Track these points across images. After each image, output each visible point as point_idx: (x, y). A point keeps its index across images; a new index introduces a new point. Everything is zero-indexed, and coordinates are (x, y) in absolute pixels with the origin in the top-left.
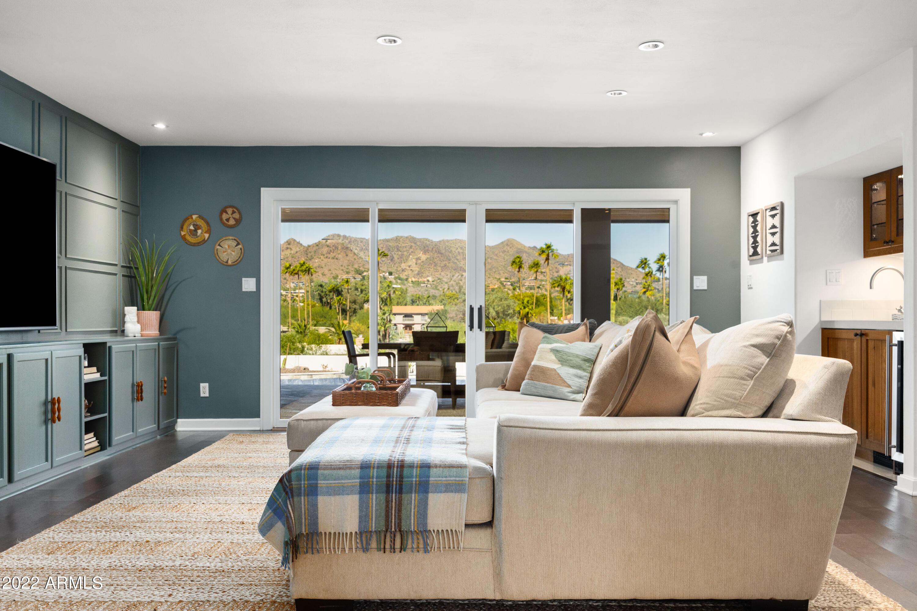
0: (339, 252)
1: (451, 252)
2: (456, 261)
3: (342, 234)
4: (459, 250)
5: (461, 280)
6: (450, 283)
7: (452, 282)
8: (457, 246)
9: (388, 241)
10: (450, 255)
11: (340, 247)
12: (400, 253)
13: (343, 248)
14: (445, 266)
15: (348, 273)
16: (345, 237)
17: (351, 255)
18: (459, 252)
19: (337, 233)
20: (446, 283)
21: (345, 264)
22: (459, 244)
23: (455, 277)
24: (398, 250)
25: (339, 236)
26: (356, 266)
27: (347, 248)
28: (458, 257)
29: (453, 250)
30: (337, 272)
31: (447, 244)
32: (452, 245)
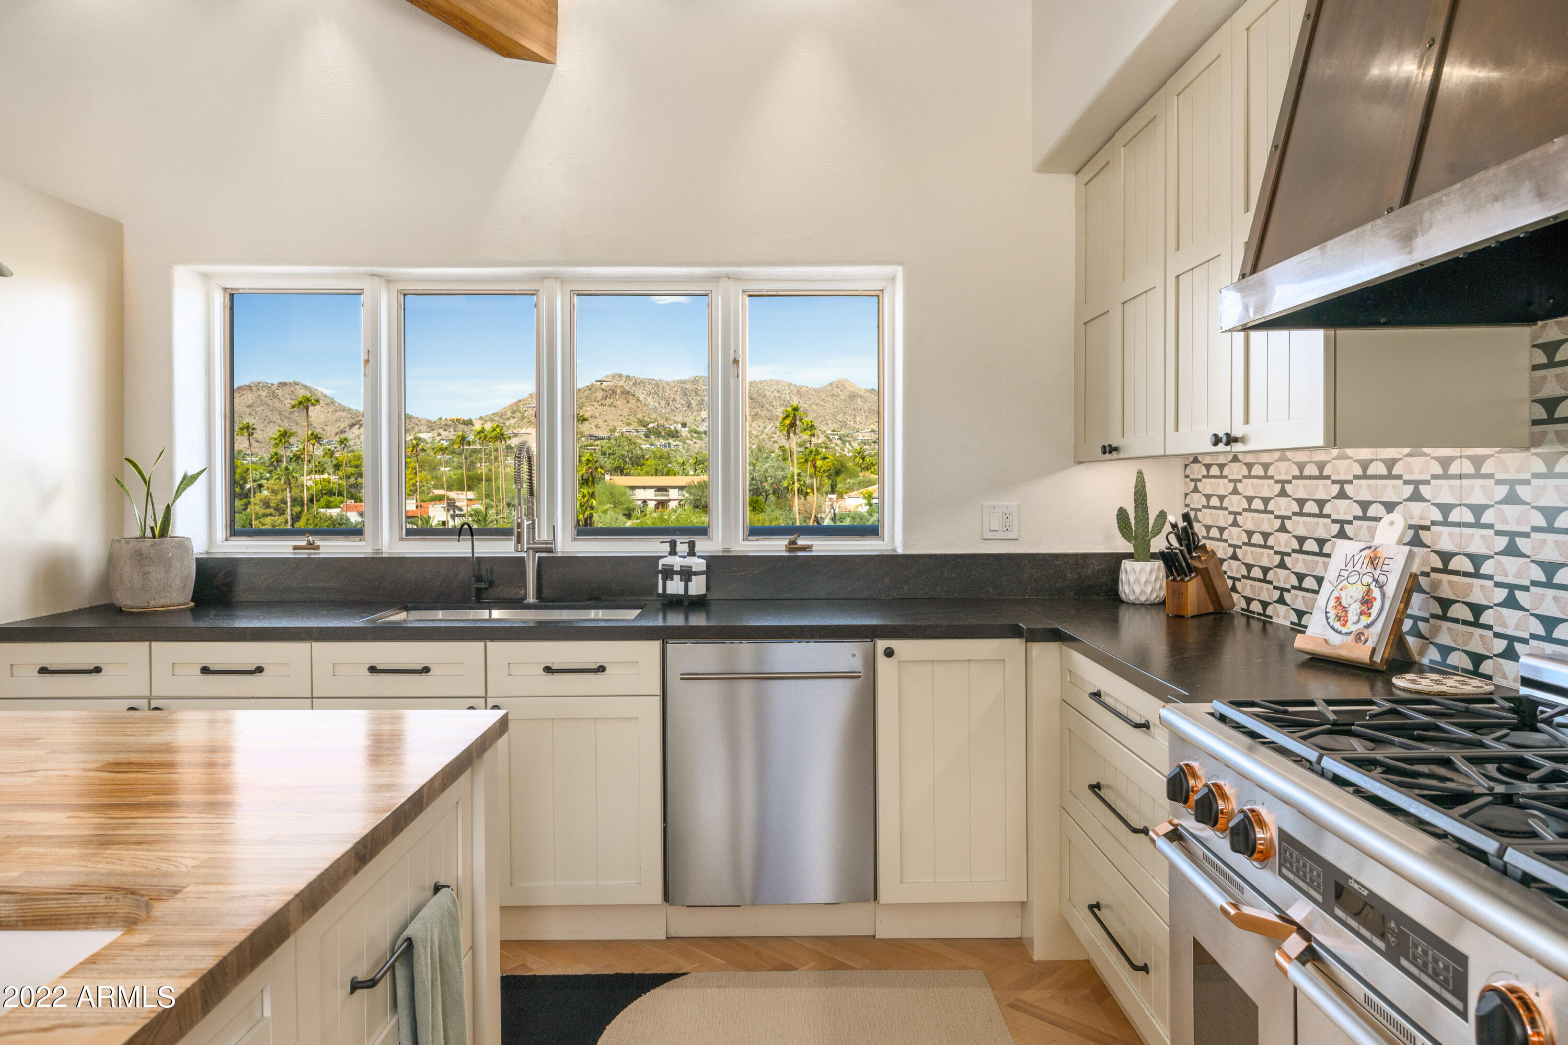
0: (617, 397)
1: (764, 396)
2: (771, 408)
3: (624, 374)
4: (775, 393)
5: (776, 433)
6: (761, 437)
7: (763, 436)
8: (772, 389)
9: (684, 382)
10: (764, 400)
11: (618, 391)
12: (699, 398)
13: (622, 393)
14: (757, 414)
15: (629, 424)
16: (628, 377)
17: (633, 401)
18: (775, 396)
19: (618, 372)
20: (756, 437)
21: (625, 413)
22: (775, 386)
23: (767, 430)
24: (697, 394)
25: (620, 376)
26: (639, 416)
27: (628, 392)
28: (774, 403)
29: (768, 393)
30: (615, 424)
31: (759, 386)
32: (766, 388)
